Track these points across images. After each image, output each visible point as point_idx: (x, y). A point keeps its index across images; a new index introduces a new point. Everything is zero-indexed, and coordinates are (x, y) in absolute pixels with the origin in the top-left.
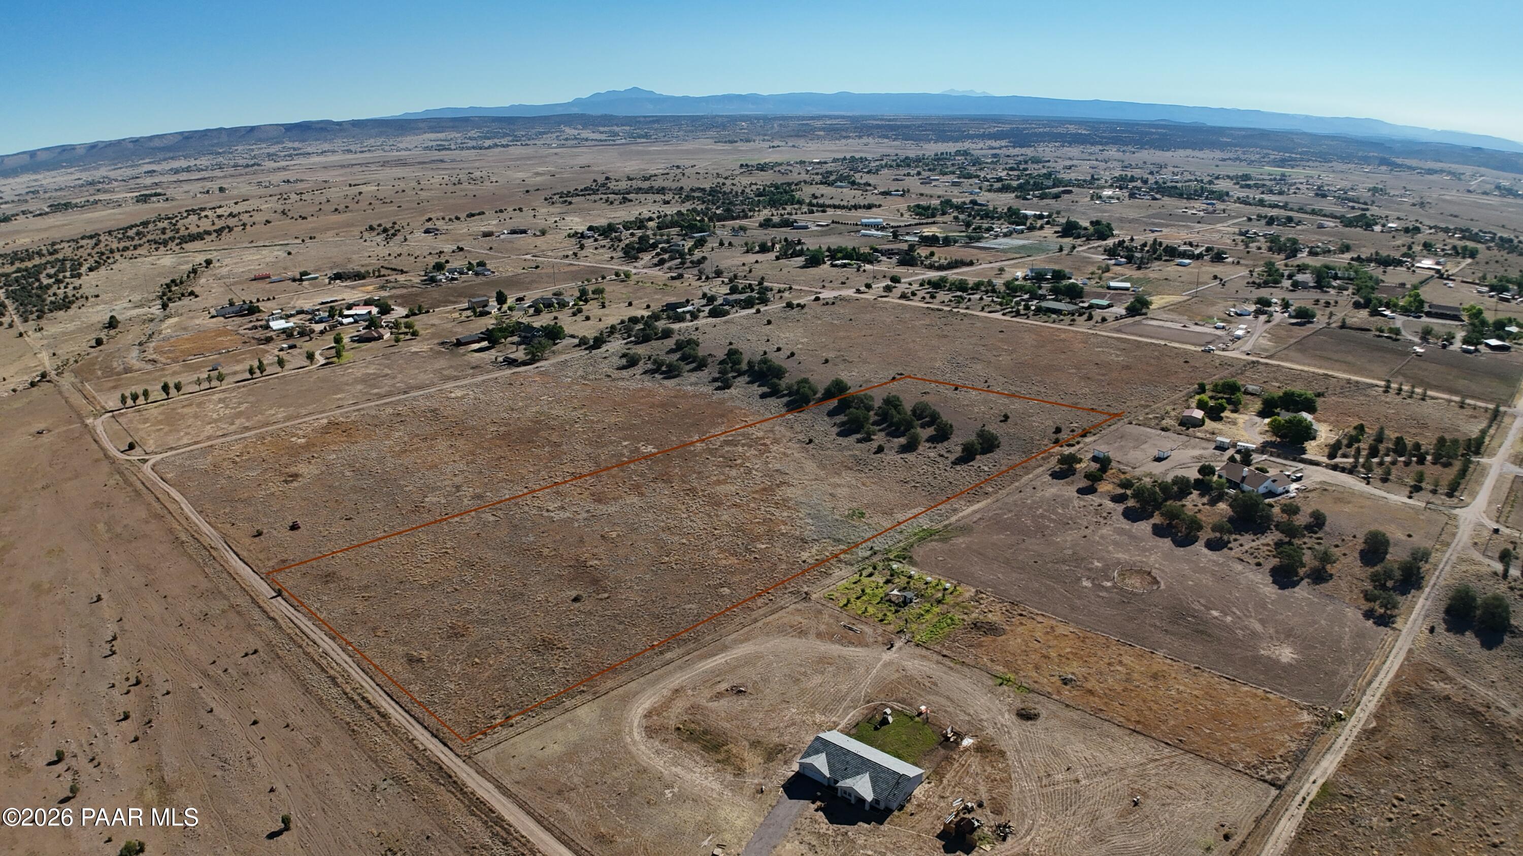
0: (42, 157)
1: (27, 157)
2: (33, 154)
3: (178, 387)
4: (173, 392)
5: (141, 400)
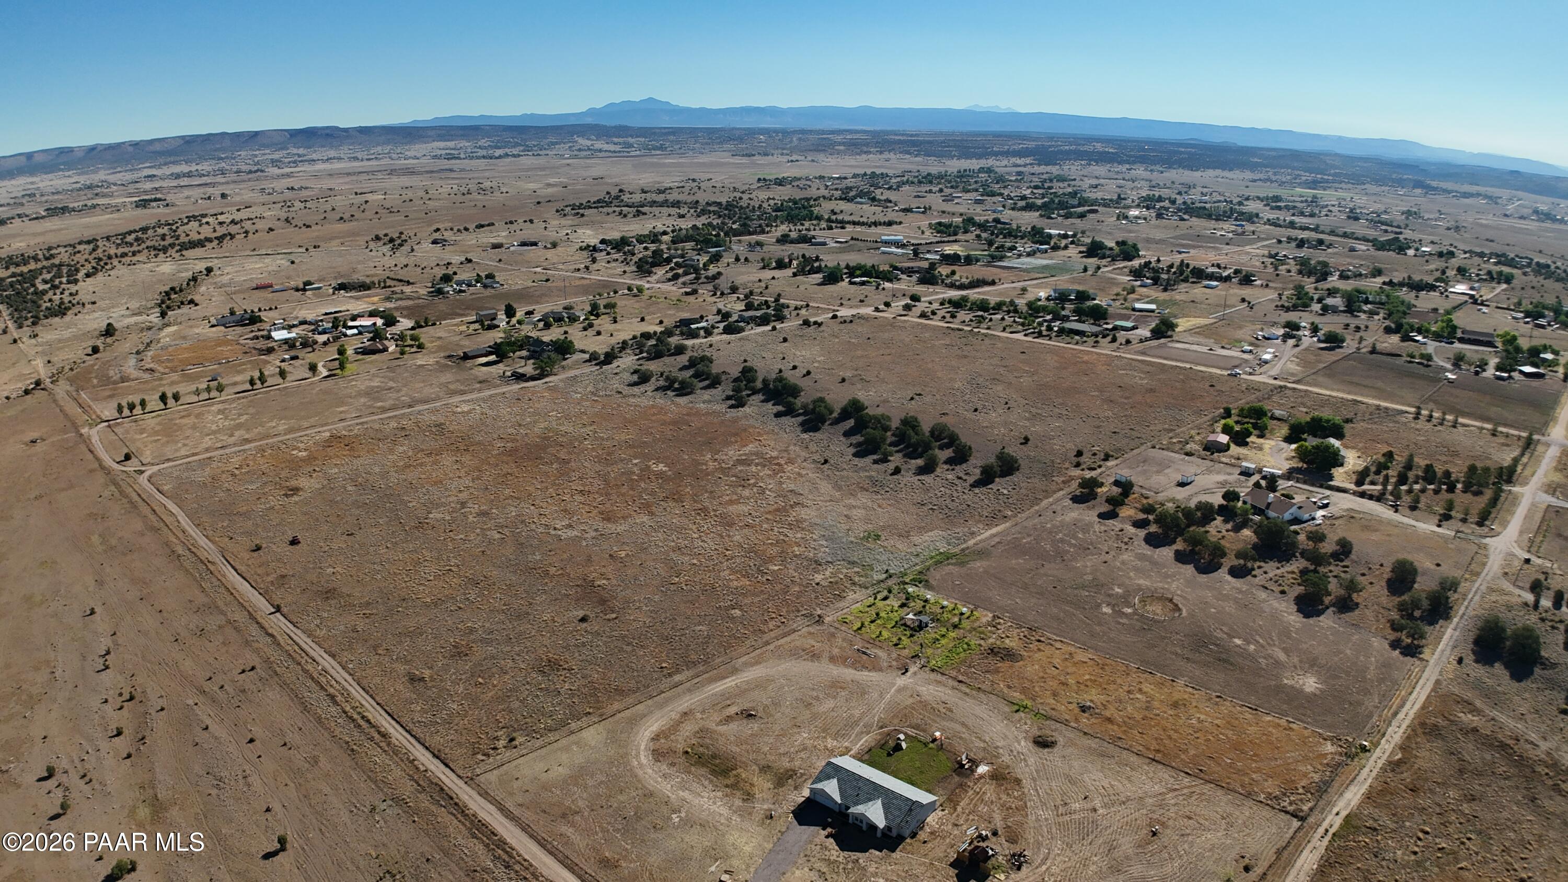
0: (38, 158)
1: (23, 159)
2: (29, 156)
3: (176, 397)
4: (171, 402)
5: (138, 410)
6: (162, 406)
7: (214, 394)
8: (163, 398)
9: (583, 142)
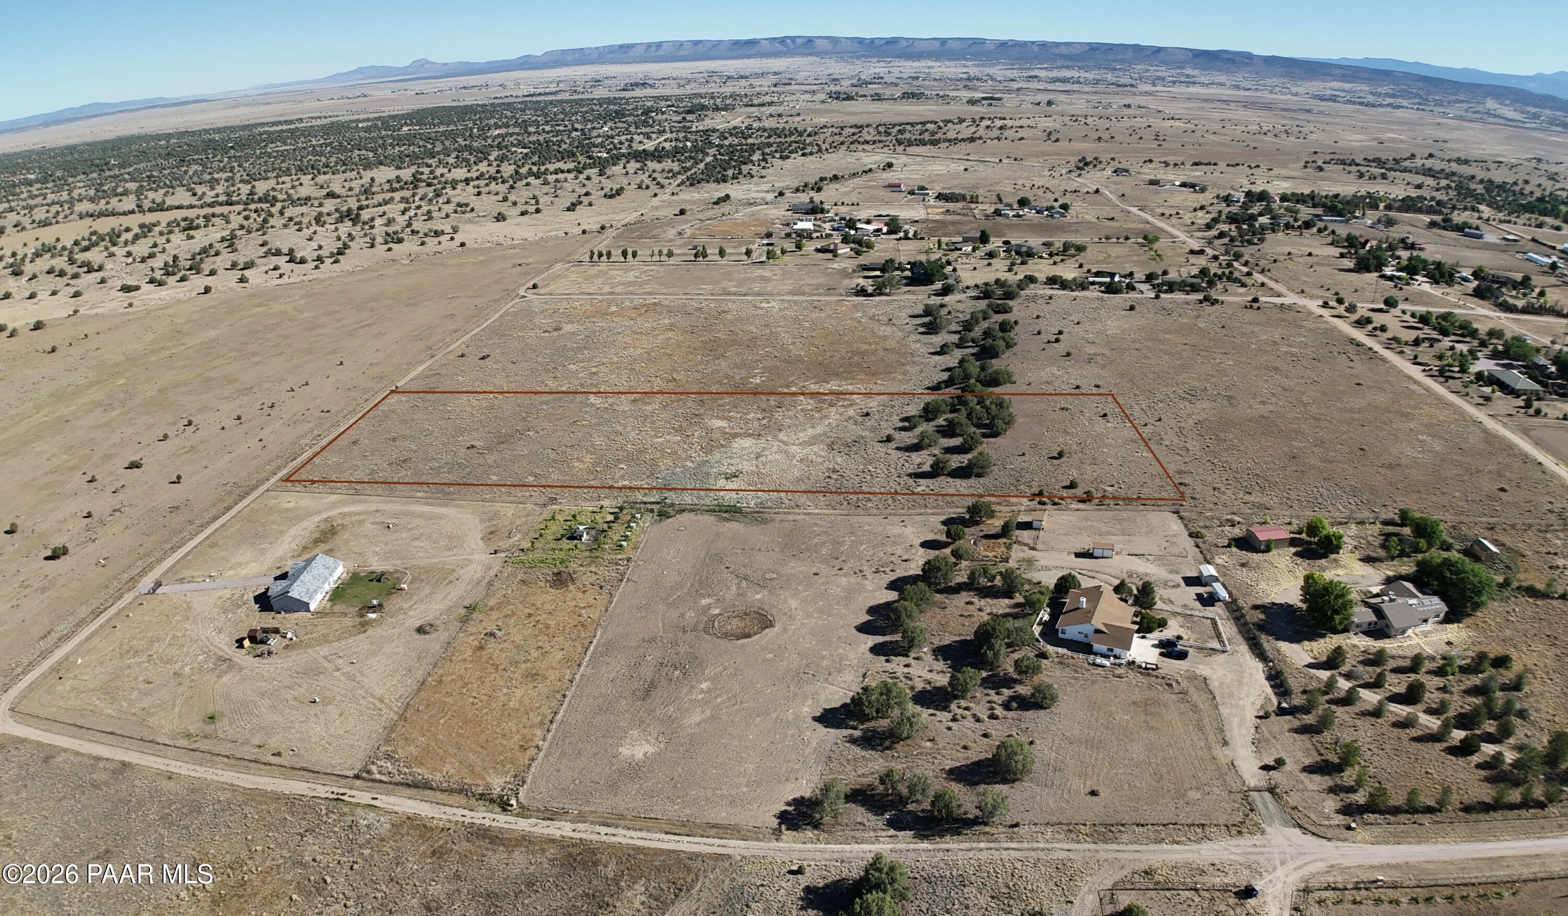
3: (634, 255)
4: (630, 256)
5: (604, 258)
6: (622, 259)
7: (664, 258)
8: (625, 254)
9: (1491, 104)
